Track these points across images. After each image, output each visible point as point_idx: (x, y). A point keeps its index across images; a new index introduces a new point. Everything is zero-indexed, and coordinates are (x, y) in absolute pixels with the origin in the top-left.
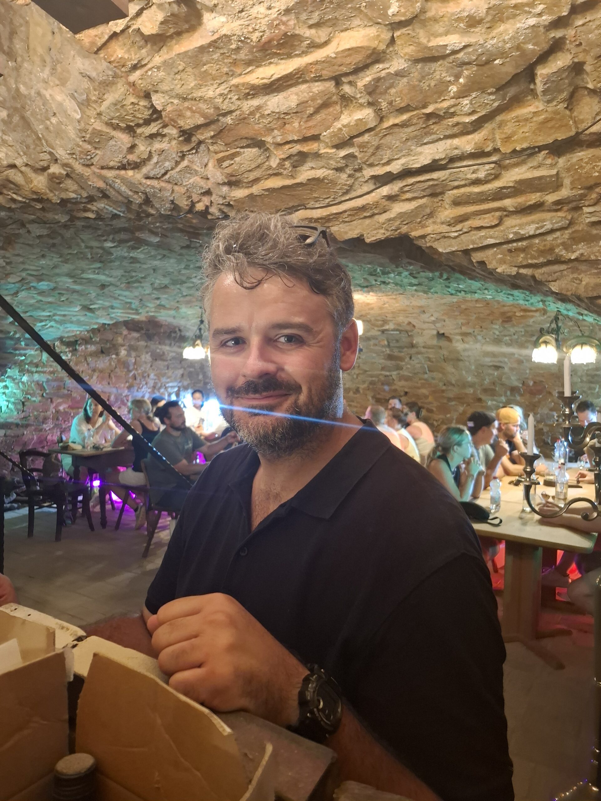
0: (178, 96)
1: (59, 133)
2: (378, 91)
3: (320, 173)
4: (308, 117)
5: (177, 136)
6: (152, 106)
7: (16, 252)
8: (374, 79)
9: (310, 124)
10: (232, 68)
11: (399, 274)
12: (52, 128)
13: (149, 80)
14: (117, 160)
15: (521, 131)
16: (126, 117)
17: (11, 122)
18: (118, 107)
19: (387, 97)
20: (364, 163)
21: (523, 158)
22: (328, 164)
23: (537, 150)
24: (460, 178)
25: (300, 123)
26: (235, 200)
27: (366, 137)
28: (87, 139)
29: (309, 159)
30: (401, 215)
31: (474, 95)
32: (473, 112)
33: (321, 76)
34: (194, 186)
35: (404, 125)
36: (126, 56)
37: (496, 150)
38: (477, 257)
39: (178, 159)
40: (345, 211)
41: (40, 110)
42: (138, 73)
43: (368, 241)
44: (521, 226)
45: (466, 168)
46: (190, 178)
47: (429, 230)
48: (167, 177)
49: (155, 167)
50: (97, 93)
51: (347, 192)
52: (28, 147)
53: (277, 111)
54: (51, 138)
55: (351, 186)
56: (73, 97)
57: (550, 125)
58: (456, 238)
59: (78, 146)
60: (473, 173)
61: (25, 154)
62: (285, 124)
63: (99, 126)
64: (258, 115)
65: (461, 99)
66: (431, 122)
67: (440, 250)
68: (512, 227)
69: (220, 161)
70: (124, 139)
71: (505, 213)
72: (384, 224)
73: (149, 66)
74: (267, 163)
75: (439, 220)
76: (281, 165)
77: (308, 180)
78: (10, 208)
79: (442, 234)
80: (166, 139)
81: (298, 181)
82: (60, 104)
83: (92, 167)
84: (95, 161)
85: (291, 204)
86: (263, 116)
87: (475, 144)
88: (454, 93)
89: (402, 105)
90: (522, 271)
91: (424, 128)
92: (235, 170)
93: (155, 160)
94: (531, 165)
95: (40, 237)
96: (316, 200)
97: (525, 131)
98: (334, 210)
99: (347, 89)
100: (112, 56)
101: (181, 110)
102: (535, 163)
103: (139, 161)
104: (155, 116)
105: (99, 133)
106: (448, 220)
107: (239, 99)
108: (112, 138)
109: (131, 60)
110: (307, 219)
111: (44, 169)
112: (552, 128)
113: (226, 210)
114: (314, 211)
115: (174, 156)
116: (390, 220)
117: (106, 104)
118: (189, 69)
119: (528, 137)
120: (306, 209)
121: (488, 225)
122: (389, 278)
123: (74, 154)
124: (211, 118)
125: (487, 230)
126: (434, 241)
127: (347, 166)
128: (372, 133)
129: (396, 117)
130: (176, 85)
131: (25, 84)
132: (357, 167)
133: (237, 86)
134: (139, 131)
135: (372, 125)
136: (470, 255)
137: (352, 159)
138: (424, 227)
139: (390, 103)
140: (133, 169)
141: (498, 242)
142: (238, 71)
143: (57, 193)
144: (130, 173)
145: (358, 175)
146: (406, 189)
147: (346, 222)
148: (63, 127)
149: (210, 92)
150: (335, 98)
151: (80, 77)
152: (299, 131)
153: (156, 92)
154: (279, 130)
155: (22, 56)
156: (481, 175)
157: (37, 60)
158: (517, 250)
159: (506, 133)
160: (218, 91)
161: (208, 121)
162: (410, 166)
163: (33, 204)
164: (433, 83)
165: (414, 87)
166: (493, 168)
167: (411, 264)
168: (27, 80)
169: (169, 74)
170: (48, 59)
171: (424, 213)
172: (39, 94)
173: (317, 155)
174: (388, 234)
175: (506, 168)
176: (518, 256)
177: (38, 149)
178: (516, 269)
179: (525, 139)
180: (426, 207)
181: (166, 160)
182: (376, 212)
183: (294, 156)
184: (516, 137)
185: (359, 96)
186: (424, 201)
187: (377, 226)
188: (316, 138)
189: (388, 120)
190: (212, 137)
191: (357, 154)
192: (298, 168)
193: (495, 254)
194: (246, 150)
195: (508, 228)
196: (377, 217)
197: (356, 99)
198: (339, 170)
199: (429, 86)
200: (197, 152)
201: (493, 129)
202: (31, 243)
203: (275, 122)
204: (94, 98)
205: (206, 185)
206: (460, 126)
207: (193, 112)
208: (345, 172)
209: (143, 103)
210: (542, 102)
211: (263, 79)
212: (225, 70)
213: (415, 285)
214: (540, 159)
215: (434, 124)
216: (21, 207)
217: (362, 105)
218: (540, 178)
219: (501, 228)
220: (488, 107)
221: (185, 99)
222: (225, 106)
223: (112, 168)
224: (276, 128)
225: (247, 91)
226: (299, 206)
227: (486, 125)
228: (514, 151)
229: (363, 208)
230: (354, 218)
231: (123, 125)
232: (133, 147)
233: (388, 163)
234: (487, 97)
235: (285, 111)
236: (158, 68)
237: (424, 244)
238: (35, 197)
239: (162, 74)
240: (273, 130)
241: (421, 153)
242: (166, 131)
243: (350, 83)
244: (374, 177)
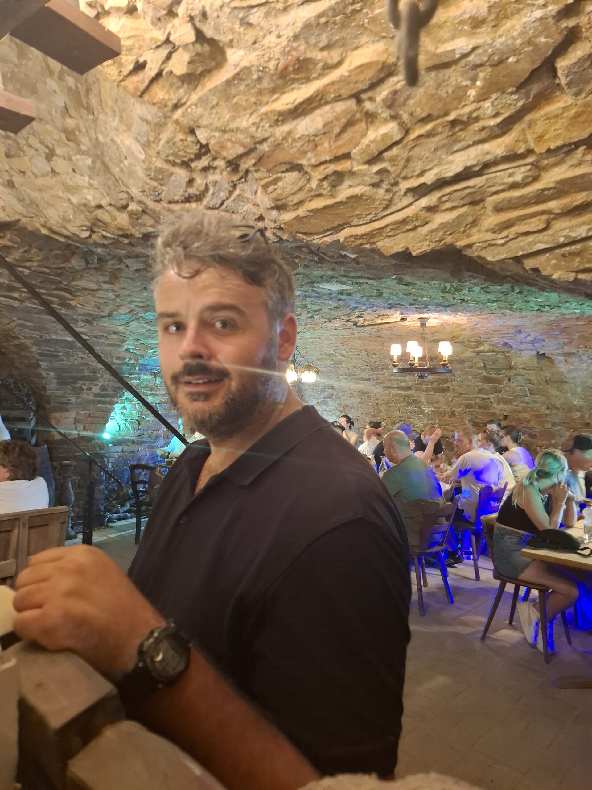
0: (218, 129)
1: (131, 174)
2: (396, 104)
3: (357, 191)
4: (336, 137)
5: (224, 167)
6: (198, 141)
7: (122, 286)
8: (390, 93)
9: (339, 143)
10: (259, 97)
11: (470, 290)
12: (125, 170)
13: (190, 117)
14: (179, 194)
15: (553, 129)
16: (180, 153)
17: (94, 168)
18: (171, 144)
19: (407, 108)
20: (398, 176)
21: (562, 156)
22: (363, 181)
23: (573, 146)
24: (496, 183)
25: (329, 143)
26: (284, 224)
27: (395, 151)
28: (152, 176)
29: (346, 178)
30: (443, 226)
31: (494, 96)
32: (497, 115)
33: (340, 96)
34: (248, 213)
35: (430, 135)
36: (166, 97)
37: (530, 152)
38: (529, 264)
39: (231, 189)
40: (387, 226)
41: (115, 154)
42: (180, 112)
43: (414, 254)
44: (571, 228)
45: (502, 173)
46: (243, 206)
47: (474, 239)
48: (224, 206)
49: (212, 198)
50: (153, 134)
51: (387, 207)
52: (109, 188)
53: (306, 133)
54: (125, 179)
55: (391, 201)
56: (137, 139)
57: (582, 119)
58: (503, 245)
59: (147, 184)
60: (510, 175)
61: (108, 194)
62: (316, 146)
63: (159, 163)
64: (290, 140)
65: (482, 103)
66: (457, 129)
67: (489, 259)
68: (562, 230)
69: (265, 187)
70: (182, 174)
71: (552, 216)
72: (427, 235)
73: (188, 104)
74: (308, 186)
75: (483, 229)
76: (320, 186)
77: (348, 198)
78: (103, 245)
79: (488, 242)
80: (218, 171)
81: (338, 199)
82: (129, 148)
83: (162, 202)
84: (162, 196)
85: (336, 223)
86: (294, 140)
87: (506, 146)
88: (473, 97)
89: (424, 115)
90: (581, 276)
91: (452, 135)
92: (279, 194)
93: (211, 191)
94: (571, 163)
95: (137, 271)
96: (359, 217)
97: (557, 127)
98: (377, 225)
99: (368, 105)
100: (155, 98)
101: (222, 142)
102: (575, 161)
103: (198, 193)
104: (203, 150)
105: (160, 171)
106: (492, 227)
107: (271, 126)
108: (172, 174)
109: (171, 100)
110: (352, 236)
111: (125, 207)
112: (584, 122)
113: (279, 233)
114: (359, 227)
115: (226, 186)
116: (432, 231)
117: (162, 143)
118: (222, 103)
119: (561, 134)
120: (351, 226)
121: (535, 230)
122: (464, 295)
123: (144, 191)
124: (249, 147)
125: (536, 235)
126: (481, 250)
127: (382, 181)
128: (400, 146)
129: (421, 127)
130: (214, 119)
131: (102, 133)
132: (392, 181)
133: (266, 114)
134: (193, 165)
135: (397, 138)
136: (523, 263)
137: (387, 174)
138: (468, 236)
139: (411, 114)
140: (196, 201)
141: (548, 246)
142: (265, 99)
143: (137, 228)
144: (194, 205)
145: (395, 189)
146: (444, 199)
147: (390, 236)
148: (134, 168)
149: (244, 122)
150: (358, 116)
151: (140, 121)
152: (331, 151)
153: (199, 127)
154: (312, 152)
155: (97, 109)
156: (518, 178)
157: (108, 110)
158: (571, 254)
159: (537, 133)
160: (251, 120)
161: (247, 150)
162: (443, 176)
163: (121, 239)
164: (450, 91)
165: (432, 96)
166: (530, 170)
167: (474, 278)
168: (103, 129)
169: (206, 109)
170: (116, 109)
171: (467, 222)
172: (112, 140)
173: (352, 173)
174: (433, 245)
175: (545, 169)
176: (573, 261)
177: (117, 189)
178: (574, 274)
179: (557, 136)
180: (468, 215)
181: (220, 190)
182: (418, 224)
183: (331, 175)
184: (548, 136)
185: (380, 111)
186: (465, 209)
187: (421, 238)
188: (347, 156)
189: (414, 131)
190: (255, 165)
191: (389, 168)
192: (337, 188)
193: (548, 260)
194: (287, 174)
195: (557, 232)
196: (419, 229)
197: (378, 114)
198: (375, 185)
199: (447, 93)
200: (246, 181)
201: (523, 130)
202: (132, 276)
203: (306, 145)
204: (152, 139)
205: (257, 212)
206: (487, 130)
207: (233, 143)
208: (381, 187)
209: (190, 139)
210: (570, 96)
211: (287, 104)
212: (253, 100)
213: (495, 301)
214: (580, 156)
215: (460, 130)
216: (112, 244)
217: (386, 121)
218: (582, 176)
219: (550, 232)
220: (512, 107)
221: (224, 131)
222: (260, 135)
223: (177, 202)
224: (309, 151)
225: (276, 118)
226: (344, 224)
227: (515, 126)
228: (549, 151)
229: (404, 221)
230: (397, 232)
231: (178, 161)
232: (191, 182)
233: (422, 174)
234: (508, 97)
235: (314, 133)
236: (196, 105)
237: (473, 253)
238: (121, 233)
239: (200, 110)
240: (306, 153)
241: (452, 162)
242: (216, 163)
243: (371, 99)
244: (410, 190)
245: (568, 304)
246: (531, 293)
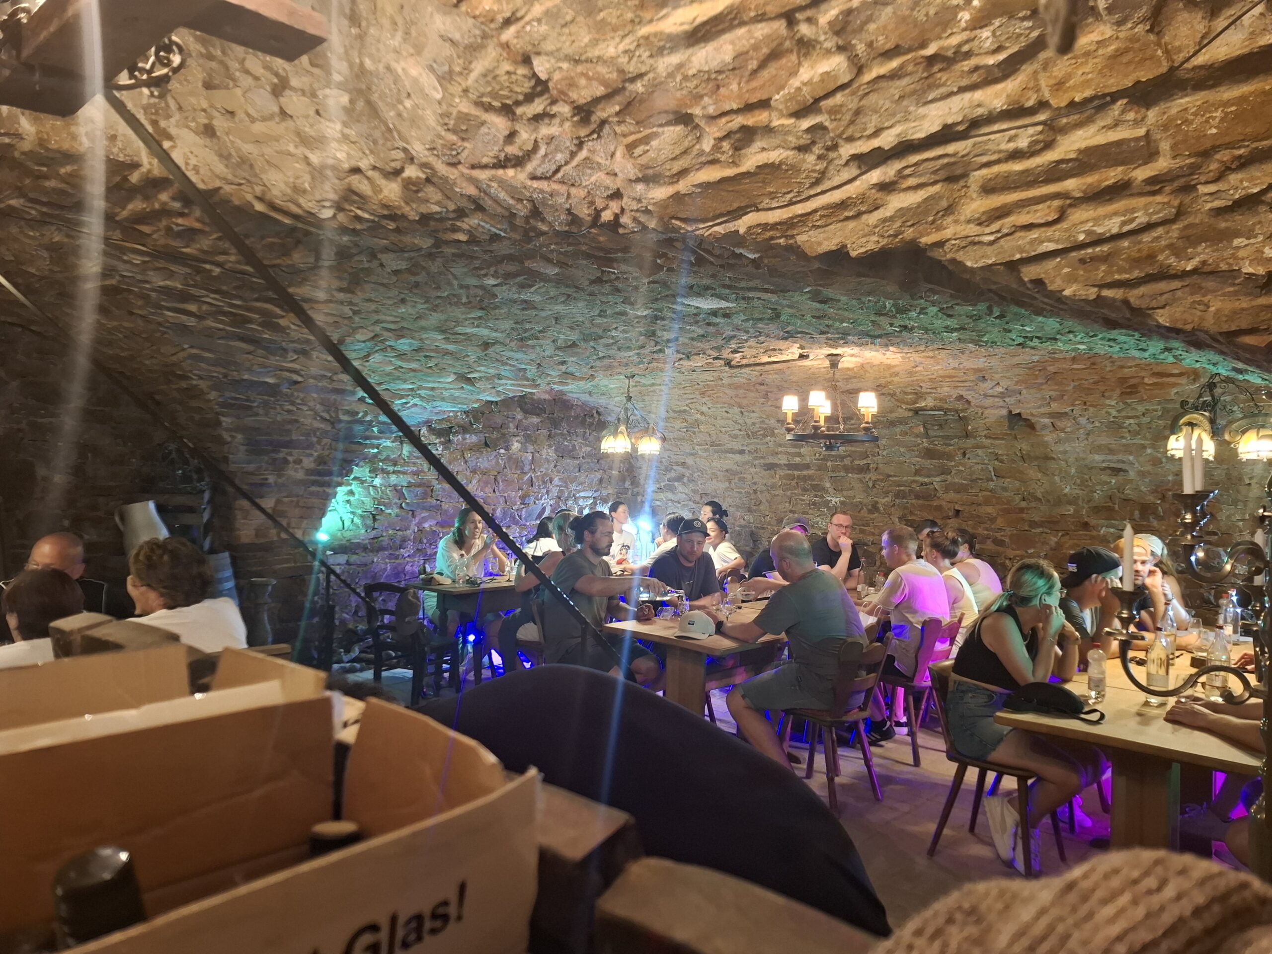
0: (568, 58)
1: (415, 121)
2: (849, 28)
3: (773, 156)
4: (751, 74)
5: (569, 115)
6: (534, 75)
7: (367, 296)
8: (842, 13)
9: (754, 84)
10: (638, 12)
11: (923, 311)
12: (405, 115)
13: (527, 38)
14: (491, 154)
15: (1080, 72)
16: (501, 93)
17: (353, 110)
18: (489, 78)
19: (864, 35)
20: (840, 136)
21: (1088, 113)
22: (785, 141)
23: (1108, 99)
24: (988, 150)
25: (739, 84)
26: (654, 204)
27: (839, 98)
28: (450, 127)
29: (758, 137)
30: (902, 212)
31: (997, 22)
32: (999, 49)
33: (764, 14)
34: (597, 186)
35: (894, 76)
36: (495, 8)
37: (1043, 105)
38: (1029, 273)
39: (574, 149)
40: (815, 211)
41: (390, 90)
42: (512, 30)
43: (854, 254)
44: (1097, 220)
45: (998, 135)
46: (591, 175)
47: (948, 233)
48: (559, 175)
49: (543, 162)
50: (461, 61)
51: (817, 182)
52: (375, 142)
53: (706, 69)
54: (404, 128)
55: (823, 173)
56: (431, 69)
57: (1125, 59)
58: (992, 243)
59: (440, 137)
60: (1010, 140)
61: (372, 152)
62: (718, 87)
63: (465, 107)
64: (679, 78)
65: (978, 31)
66: (936, 69)
67: (969, 264)
68: (1082, 223)
69: (630, 147)
70: (499, 124)
71: (1068, 202)
72: (876, 227)
73: (527, 19)
74: (697, 147)
75: (962, 218)
76: (717, 148)
77: (758, 167)
78: (354, 230)
79: (969, 239)
80: (556, 121)
81: (743, 169)
82: (415, 81)
83: (460, 167)
84: (463, 157)
85: (735, 205)
86: (686, 78)
87: (1008, 96)
88: (966, 22)
89: (889, 46)
90: (1106, 293)
91: (927, 78)
92: (652, 159)
93: (542, 151)
94: (1102, 124)
95: (396, 272)
96: (772, 196)
97: (1087, 70)
98: (799, 209)
99: (804, 29)
100: (477, 8)
101: (572, 78)
102: (1109, 121)
103: (521, 154)
104: (539, 89)
105: (464, 117)
106: (977, 216)
107: (651, 56)
108: (483, 123)
109: (502, 11)
110: (759, 225)
111: (397, 172)
112: (1129, 63)
113: (643, 218)
114: (770, 213)
115: (568, 144)
116: (885, 220)
117: (473, 76)
118: (580, 19)
119: (1092, 79)
120: (758, 210)
121: (1042, 221)
122: (909, 319)
123: (434, 149)
124: (614, 86)
125: (1043, 229)
126: (958, 250)
127: (814, 143)
128: (847, 91)
129: (881, 64)
130: (564, 42)
131: (371, 56)
132: (829, 143)
133: (646, 38)
134: (519, 111)
135: (845, 79)
136: (1019, 272)
137: (821, 132)
138: (939, 229)
139: (870, 45)
140: (514, 166)
141: (1060, 247)
142: (647, 15)
143: (414, 206)
144: (511, 172)
145: (832, 155)
146: (908, 171)
147: (819, 227)
148: (420, 112)
149: (611, 48)
150: (787, 44)
151: (441, 41)
152: (740, 96)
153: (538, 54)
154: (711, 97)
155: (367, 19)
156: (1023, 143)
157: (386, 22)
158: (1094, 259)
159: (1055, 77)
160: (621, 47)
161: (610, 90)
162: (909, 138)
163: (384, 222)
164: (932, 12)
165: (904, 19)
166: (1041, 132)
167: (935, 293)
168: (374, 51)
169: (553, 28)
170: (400, 21)
171: (938, 208)
172: (388, 68)
173: (768, 130)
174: (884, 242)
175: (1064, 130)
176: (1097, 269)
177: (389, 144)
178: (1096, 289)
179: (1086, 83)
180: (941, 198)
181: (557, 150)
182: (863, 209)
183: (736, 132)
184: (1071, 82)
185: (822, 38)
186: (937, 188)
187: (867, 230)
188: (765, 104)
189: (871, 70)
190: (618, 114)
191: (827, 124)
192: (743, 151)
193: (1059, 267)
194: (666, 129)
195: (1075, 225)
196: (865, 217)
197: (819, 43)
198: (803, 149)
199: (927, 15)
200: (599, 137)
201: (1035, 72)
202: (385, 281)
203: (703, 85)
204: (457, 69)
205: (613, 184)
206: (981, 71)
207: (589, 79)
208: (811, 152)
209: (522, 71)
210: (1109, 25)
211: (682, 24)
212: (630, 16)
213: (956, 330)
214: (1117, 113)
215: (940, 71)
216: (369, 229)
217: (828, 52)
218: (1119, 143)
219: (1064, 225)
220: (1022, 38)
221: (577, 62)
222: (632, 68)
223: (485, 167)
224: (706, 94)
225: (662, 44)
226: (747, 207)
227: (1024, 67)
228: (1072, 104)
229: (843, 205)
230: (829, 221)
231: (496, 104)
232: (511, 136)
233: (877, 133)
234: (1018, 24)
235: (717, 69)
236: (539, 21)
237: (946, 255)
238: (386, 212)
239: (544, 28)
240: (701, 97)
241: (924, 117)
242: (555, 109)
243: (809, 20)
244: (855, 158)
245: (1071, 336)
246: (1018, 317)
